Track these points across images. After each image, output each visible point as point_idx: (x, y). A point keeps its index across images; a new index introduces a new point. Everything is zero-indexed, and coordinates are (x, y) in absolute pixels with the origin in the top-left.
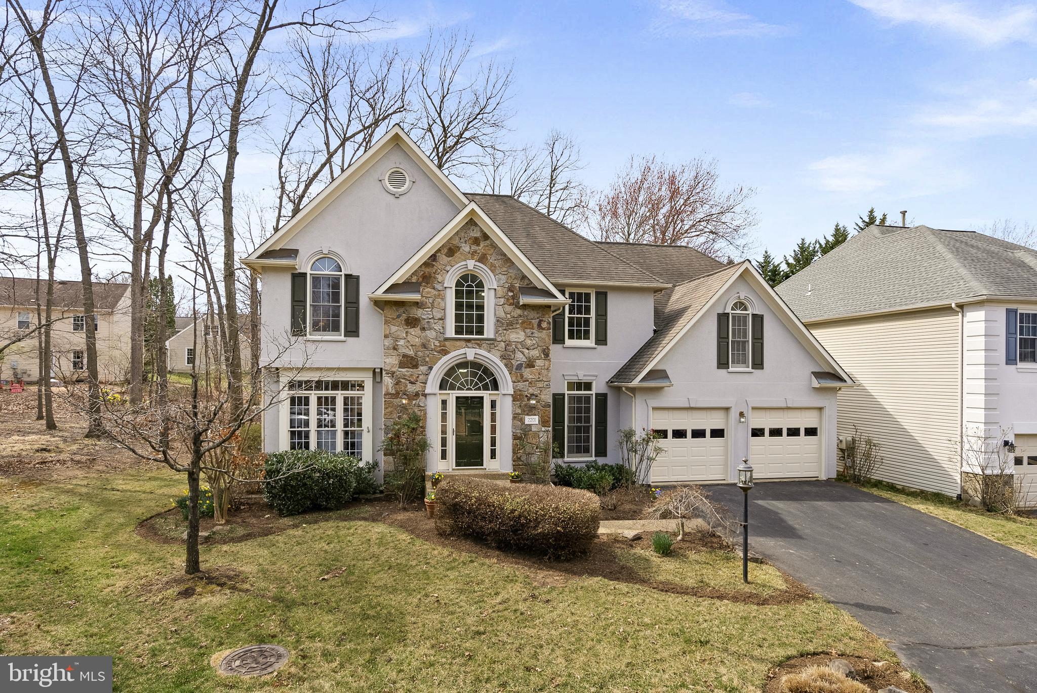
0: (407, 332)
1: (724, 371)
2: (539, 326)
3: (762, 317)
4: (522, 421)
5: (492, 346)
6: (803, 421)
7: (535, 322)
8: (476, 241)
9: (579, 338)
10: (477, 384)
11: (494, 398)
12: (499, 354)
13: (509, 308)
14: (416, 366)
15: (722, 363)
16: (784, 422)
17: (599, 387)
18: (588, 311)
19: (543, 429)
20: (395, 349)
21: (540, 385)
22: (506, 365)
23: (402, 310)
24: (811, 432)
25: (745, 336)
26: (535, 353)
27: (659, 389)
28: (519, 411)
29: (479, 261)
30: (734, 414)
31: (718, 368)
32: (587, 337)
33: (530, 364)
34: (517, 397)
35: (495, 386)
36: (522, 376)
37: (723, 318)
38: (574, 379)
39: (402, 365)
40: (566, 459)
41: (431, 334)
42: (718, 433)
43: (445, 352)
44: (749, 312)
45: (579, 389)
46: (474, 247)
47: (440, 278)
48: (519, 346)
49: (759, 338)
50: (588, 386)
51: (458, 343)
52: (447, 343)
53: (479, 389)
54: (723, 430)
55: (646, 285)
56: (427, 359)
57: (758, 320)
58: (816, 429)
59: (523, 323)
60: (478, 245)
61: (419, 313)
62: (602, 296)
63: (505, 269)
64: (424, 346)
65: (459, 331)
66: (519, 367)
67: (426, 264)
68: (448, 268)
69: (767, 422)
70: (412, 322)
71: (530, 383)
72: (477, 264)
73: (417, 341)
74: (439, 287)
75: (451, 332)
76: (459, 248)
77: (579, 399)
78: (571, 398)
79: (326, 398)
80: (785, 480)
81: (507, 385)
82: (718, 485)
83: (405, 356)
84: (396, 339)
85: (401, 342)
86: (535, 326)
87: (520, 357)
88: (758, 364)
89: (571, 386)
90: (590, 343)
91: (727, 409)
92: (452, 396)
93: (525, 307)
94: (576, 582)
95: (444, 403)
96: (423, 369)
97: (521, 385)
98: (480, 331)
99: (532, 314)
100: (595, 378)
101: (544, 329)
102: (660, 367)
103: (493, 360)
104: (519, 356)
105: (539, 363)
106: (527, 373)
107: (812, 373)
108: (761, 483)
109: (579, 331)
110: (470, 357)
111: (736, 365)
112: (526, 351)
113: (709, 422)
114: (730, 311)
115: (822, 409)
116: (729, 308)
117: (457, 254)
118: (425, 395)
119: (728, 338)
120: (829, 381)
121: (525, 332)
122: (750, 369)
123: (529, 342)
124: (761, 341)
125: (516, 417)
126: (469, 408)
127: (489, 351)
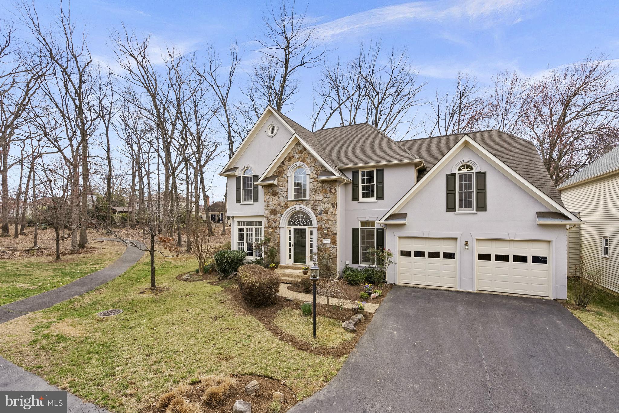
0: (273, 199)
1: (451, 213)
2: (330, 191)
3: (485, 173)
4: (322, 241)
5: (308, 203)
6: (530, 251)
7: (328, 190)
8: (301, 152)
9: (368, 196)
10: (304, 222)
11: (311, 229)
12: (311, 207)
13: (315, 183)
14: (276, 214)
15: (450, 207)
16: (511, 251)
17: (377, 226)
18: (373, 181)
19: (333, 246)
20: (268, 206)
21: (331, 223)
22: (314, 213)
23: (270, 189)
24: (540, 260)
25: (470, 188)
26: (328, 206)
27: (403, 225)
28: (320, 236)
29: (301, 161)
30: (461, 242)
31: (447, 211)
32: (373, 196)
33: (326, 212)
34: (319, 229)
35: (311, 223)
36: (322, 218)
37: (450, 178)
38: (364, 220)
39: (271, 214)
40: (360, 265)
41: (282, 199)
42: (449, 256)
43: (287, 207)
44: (475, 170)
45: (368, 225)
46: (300, 155)
47: (285, 172)
48: (320, 203)
49: (482, 189)
50: (373, 224)
51: (293, 203)
52: (288, 203)
53: (305, 225)
55: (404, 162)
56: (280, 211)
57: (482, 176)
58: (546, 258)
59: (322, 190)
60: (302, 154)
61: (277, 189)
62: (380, 171)
63: (313, 164)
64: (279, 205)
65: (295, 196)
66: (320, 213)
67: (280, 166)
68: (288, 167)
69: (493, 250)
70: (275, 194)
71: (326, 222)
72: (301, 163)
73: (276, 202)
74: (285, 176)
75: (291, 197)
76: (293, 157)
77: (368, 231)
78: (363, 231)
80: (523, 296)
81: (315, 224)
83: (272, 210)
84: (268, 202)
85: (270, 203)
86: (328, 191)
87: (321, 209)
88: (482, 207)
89: (363, 224)
90: (374, 199)
91: (456, 239)
92: (293, 228)
93: (323, 182)
95: (290, 231)
96: (279, 215)
97: (321, 223)
98: (305, 196)
99: (326, 185)
100: (376, 219)
101: (332, 193)
102: (403, 212)
103: (308, 210)
104: (320, 207)
105: (330, 211)
106: (325, 217)
107: (537, 213)
108: (483, 294)
109: (368, 193)
110: (298, 209)
111: (463, 209)
112: (324, 205)
113: (442, 248)
114: (457, 172)
115: (549, 242)
116: (455, 170)
117: (293, 160)
118: (280, 228)
119: (455, 190)
120: (554, 220)
121: (323, 195)
122: (475, 212)
123: (325, 200)
124: (484, 191)
125: (319, 239)
126: (300, 234)
127: (306, 206)
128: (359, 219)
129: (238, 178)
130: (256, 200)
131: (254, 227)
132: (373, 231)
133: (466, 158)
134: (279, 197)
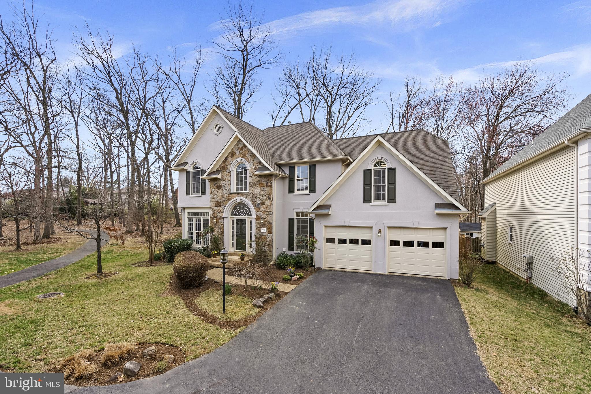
0: (217, 192)
1: (368, 205)
2: (267, 185)
3: (395, 169)
4: (259, 230)
5: (248, 196)
6: (431, 237)
7: (265, 183)
8: (242, 149)
9: (303, 190)
10: (245, 213)
11: (251, 219)
12: (250, 199)
13: (254, 178)
14: (220, 206)
15: (367, 199)
16: (416, 237)
19: (269, 235)
20: (213, 199)
21: (267, 213)
22: (253, 204)
23: (215, 182)
24: (438, 245)
25: (384, 182)
26: (265, 198)
27: (327, 215)
28: (258, 226)
29: (242, 157)
30: (375, 230)
31: (364, 203)
32: (307, 189)
33: (263, 204)
34: (257, 219)
35: (249, 214)
36: (259, 209)
37: (367, 172)
38: (299, 211)
39: (216, 205)
40: (295, 251)
41: (225, 192)
42: (366, 242)
43: (230, 199)
44: (386, 167)
46: (241, 152)
47: (228, 167)
48: (258, 195)
49: (393, 183)
51: (235, 195)
52: (231, 195)
53: (245, 216)
54: (370, 241)
55: (332, 158)
56: (224, 203)
57: (392, 171)
58: (443, 243)
59: (260, 184)
61: (221, 183)
62: (313, 166)
63: (253, 160)
64: (223, 197)
65: (237, 189)
66: (258, 205)
67: (224, 162)
68: (231, 162)
69: (402, 237)
70: (219, 187)
71: (263, 212)
72: (242, 159)
73: (220, 195)
74: (228, 171)
75: (234, 189)
76: (235, 153)
77: (302, 221)
78: (298, 221)
79: (198, 219)
81: (254, 215)
83: (217, 202)
85: (215, 196)
86: (265, 185)
87: (259, 200)
88: (392, 199)
89: (298, 214)
90: (307, 192)
91: (371, 227)
92: (235, 218)
93: (261, 176)
95: (233, 221)
96: (222, 207)
97: (259, 213)
98: (245, 189)
99: (263, 179)
101: (269, 186)
102: (328, 203)
103: (248, 202)
104: (258, 200)
105: (266, 203)
106: (262, 208)
107: (436, 204)
108: (393, 275)
110: (239, 201)
111: (378, 200)
112: (261, 197)
113: (361, 235)
114: (372, 167)
115: (446, 229)
116: (371, 166)
117: (235, 156)
118: (223, 218)
119: (370, 184)
120: (447, 210)
121: (260, 188)
122: (386, 203)
123: (262, 193)
124: (394, 185)
125: (257, 229)
126: (241, 223)
127: (246, 198)
128: (295, 210)
129: (188, 173)
130: (203, 193)
131: (202, 218)
132: (306, 221)
133: (380, 156)
134: (223, 190)
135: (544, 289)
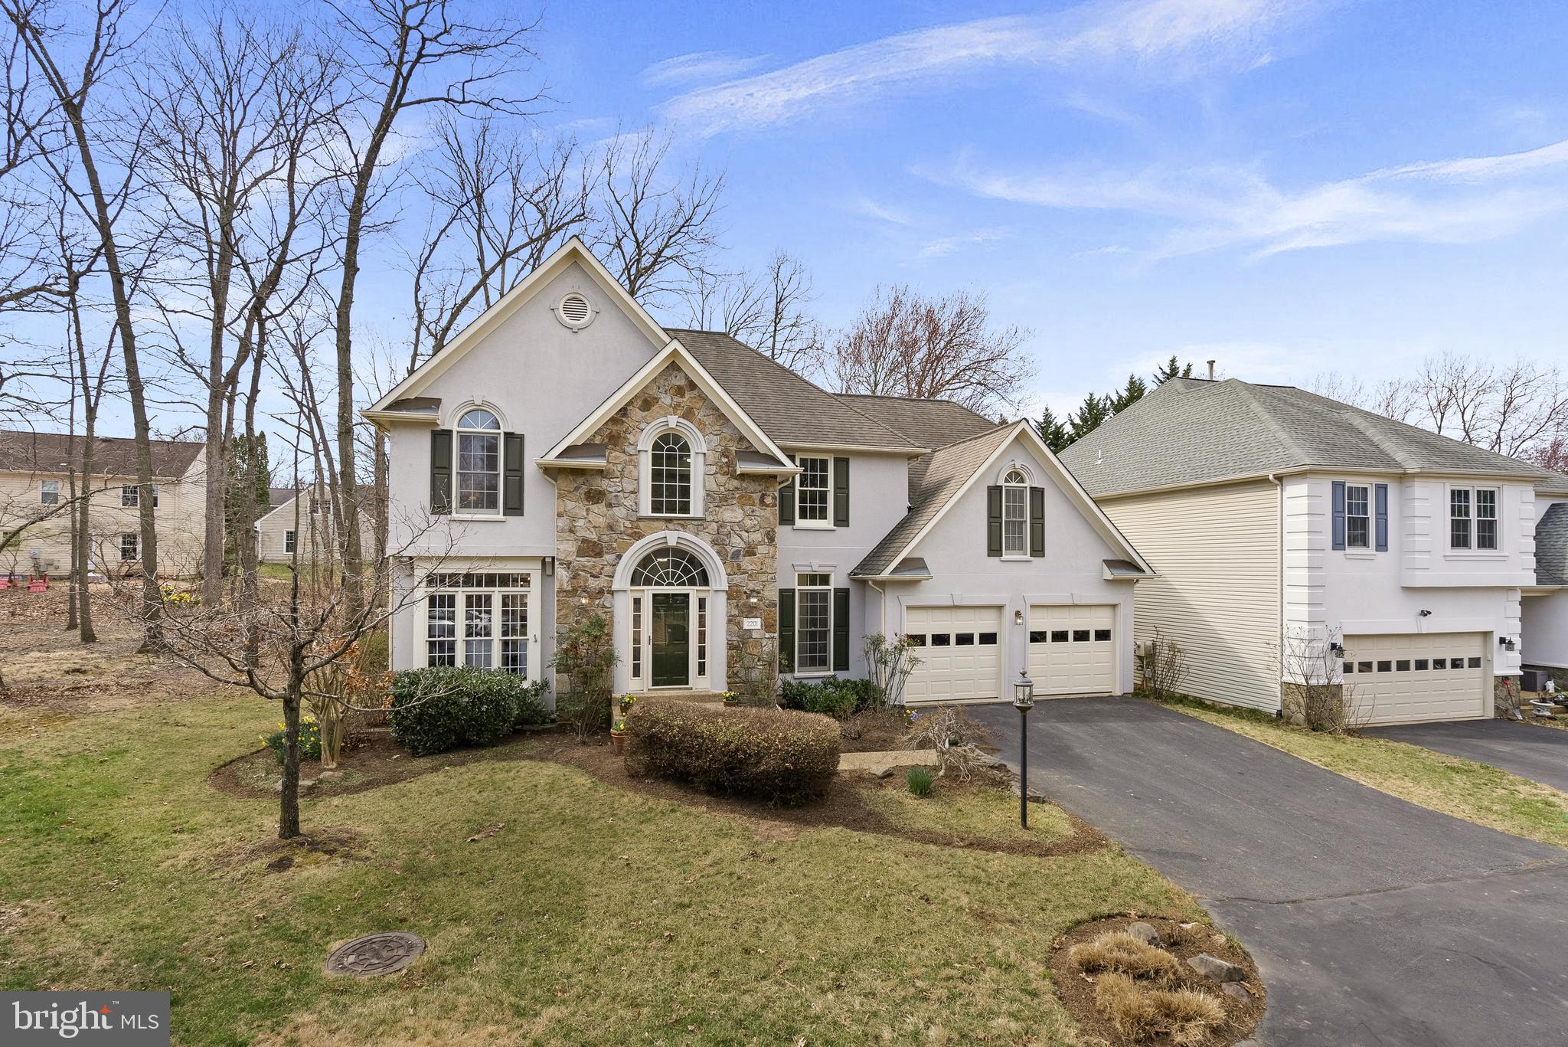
0: (588, 510)
1: (996, 559)
2: (762, 501)
3: (1042, 491)
4: (739, 625)
5: (701, 528)
6: (1093, 622)
7: (757, 497)
8: (680, 391)
9: (813, 517)
10: (680, 577)
11: (702, 596)
12: (709, 538)
13: (722, 479)
14: (599, 555)
15: (994, 550)
16: (1071, 623)
17: (837, 581)
18: (824, 482)
19: (767, 635)
20: (571, 531)
21: (763, 578)
22: (719, 553)
23: (581, 480)
24: (1103, 635)
25: (1022, 515)
26: (757, 537)
28: (736, 612)
29: (683, 417)
30: (1008, 614)
31: (989, 556)
32: (823, 516)
33: (750, 552)
34: (732, 594)
35: (705, 580)
36: (739, 567)
37: (994, 492)
38: (807, 571)
39: (581, 553)
40: (797, 674)
41: (619, 512)
42: (988, 638)
43: (638, 536)
44: (1027, 484)
45: (813, 583)
46: (677, 399)
47: (631, 438)
48: (736, 528)
49: (1038, 518)
50: (825, 579)
51: (656, 524)
52: (641, 524)
53: (684, 584)
54: (995, 635)
55: (898, 450)
56: (615, 545)
57: (1038, 494)
58: (1109, 631)
59: (741, 497)
60: (683, 396)
61: (604, 484)
62: (843, 463)
63: (717, 428)
64: (611, 527)
65: (657, 507)
66: (736, 555)
67: (613, 420)
68: (642, 426)
69: (1050, 623)
70: (595, 497)
71: (750, 575)
72: (681, 420)
73: (601, 521)
74: (630, 450)
75: (646, 510)
76: (657, 400)
77: (813, 596)
78: (803, 594)
79: (479, 597)
80: (1071, 696)
81: (720, 578)
82: (989, 704)
83: (584, 541)
84: (574, 519)
85: (580, 523)
86: (757, 501)
87: (737, 543)
88: (1038, 550)
89: (803, 579)
90: (828, 523)
91: (1000, 608)
92: (647, 593)
93: (743, 476)
94: (810, 833)
95: (637, 602)
96: (609, 557)
97: (737, 579)
98: (685, 508)
99: (752, 486)
100: (833, 569)
101: (768, 506)
102: (916, 555)
103: (702, 545)
104: (735, 540)
105: (762, 550)
106: (746, 563)
107: (1104, 561)
109: (813, 509)
110: (672, 542)
111: (1012, 552)
112: (744, 534)
113: (977, 625)
114: (1003, 483)
115: (1114, 606)
116: (1002, 480)
117: (655, 408)
118: (612, 593)
119: (1000, 517)
120: (1124, 572)
121: (743, 510)
122: (1028, 557)
123: (748, 523)
124: (1041, 521)
125: (732, 619)
126: (671, 609)
127: (697, 535)
128: (795, 568)
129: (441, 439)
130: (515, 508)
131: (497, 594)
132: (824, 596)
133: (1020, 462)
134: (610, 505)
135: (1190, 694)
